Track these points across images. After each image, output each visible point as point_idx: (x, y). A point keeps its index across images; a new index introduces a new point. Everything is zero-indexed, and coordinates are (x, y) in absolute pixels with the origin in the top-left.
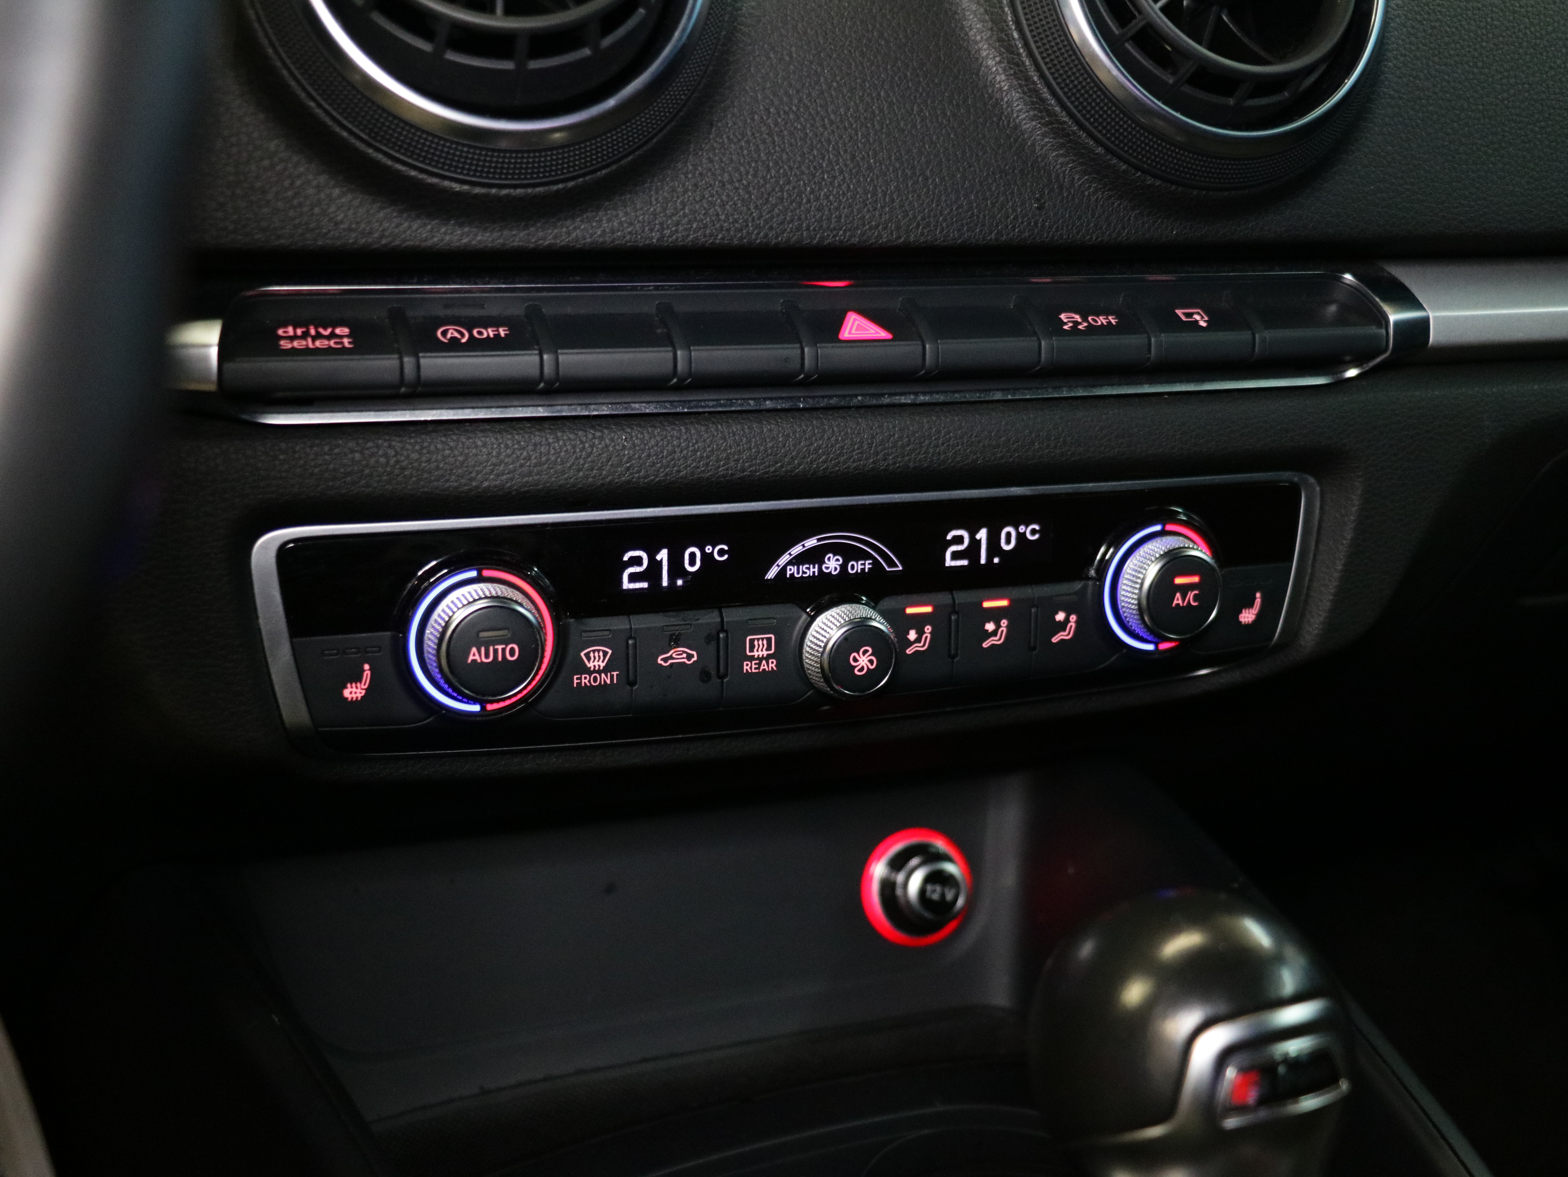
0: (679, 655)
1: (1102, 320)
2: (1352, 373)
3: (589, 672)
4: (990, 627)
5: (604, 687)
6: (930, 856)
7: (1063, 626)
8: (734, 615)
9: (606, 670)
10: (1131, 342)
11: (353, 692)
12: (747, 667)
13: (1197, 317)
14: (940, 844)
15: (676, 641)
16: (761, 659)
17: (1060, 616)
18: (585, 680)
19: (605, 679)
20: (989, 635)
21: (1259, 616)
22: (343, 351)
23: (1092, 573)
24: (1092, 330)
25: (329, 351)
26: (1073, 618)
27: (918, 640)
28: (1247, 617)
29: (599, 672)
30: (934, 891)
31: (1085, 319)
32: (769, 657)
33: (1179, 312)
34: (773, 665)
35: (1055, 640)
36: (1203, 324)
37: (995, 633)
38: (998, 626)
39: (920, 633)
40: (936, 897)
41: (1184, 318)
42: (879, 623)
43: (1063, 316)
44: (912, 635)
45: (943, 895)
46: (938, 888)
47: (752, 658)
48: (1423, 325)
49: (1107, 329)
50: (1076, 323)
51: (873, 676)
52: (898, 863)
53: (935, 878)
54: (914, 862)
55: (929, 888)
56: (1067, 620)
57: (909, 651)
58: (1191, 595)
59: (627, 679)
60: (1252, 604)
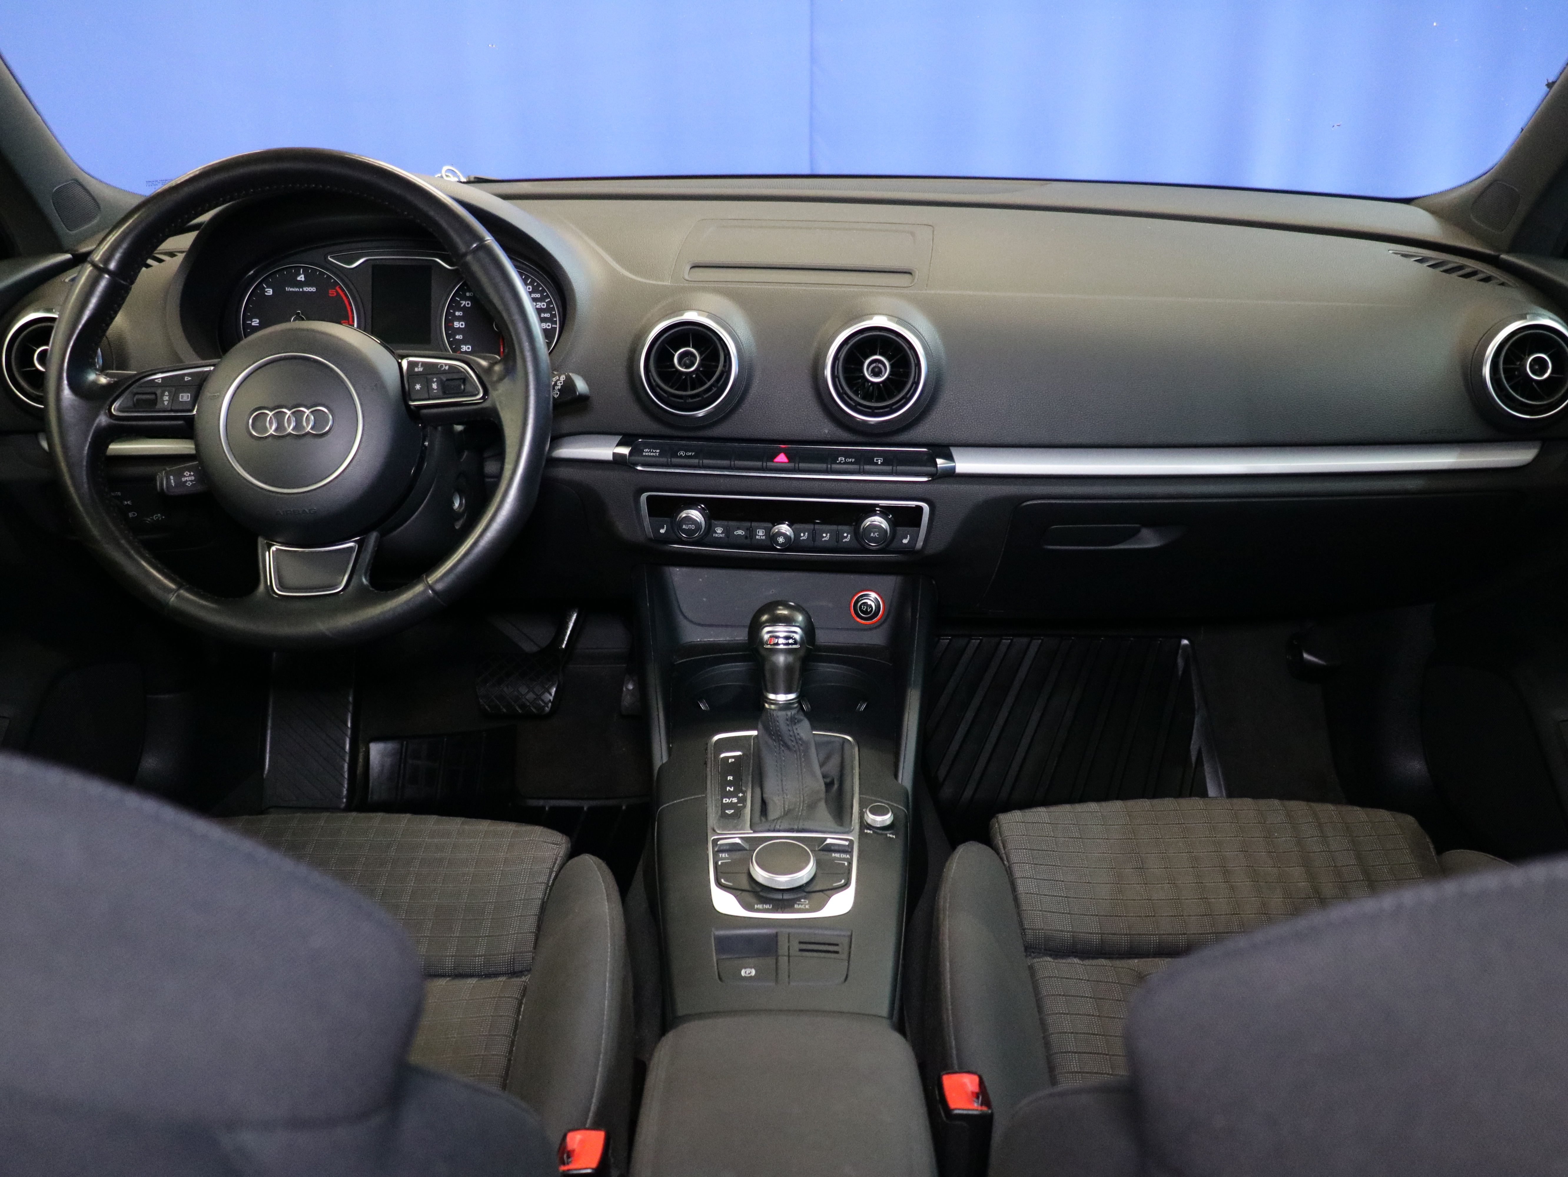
0: (740, 532)
1: (850, 460)
2: (926, 479)
3: (717, 533)
4: (824, 535)
5: (721, 537)
7: (846, 537)
8: (754, 524)
9: (722, 533)
10: (857, 466)
11: (662, 531)
12: (757, 537)
15: (738, 528)
16: (761, 536)
17: (845, 535)
18: (716, 535)
19: (721, 535)
20: (824, 537)
21: (909, 542)
22: (656, 456)
23: (854, 524)
24: (846, 463)
25: (653, 456)
26: (849, 536)
27: (804, 536)
28: (905, 542)
29: (719, 534)
31: (846, 460)
32: (763, 535)
34: (764, 537)
35: (844, 541)
36: (879, 463)
37: (826, 537)
38: (827, 535)
39: (805, 534)
41: (874, 461)
42: (786, 531)
43: (839, 458)
44: (802, 535)
47: (759, 534)
48: (954, 468)
49: (851, 463)
50: (843, 461)
51: (784, 544)
56: (847, 536)
57: (801, 539)
58: (876, 534)
59: (728, 536)
60: (906, 538)
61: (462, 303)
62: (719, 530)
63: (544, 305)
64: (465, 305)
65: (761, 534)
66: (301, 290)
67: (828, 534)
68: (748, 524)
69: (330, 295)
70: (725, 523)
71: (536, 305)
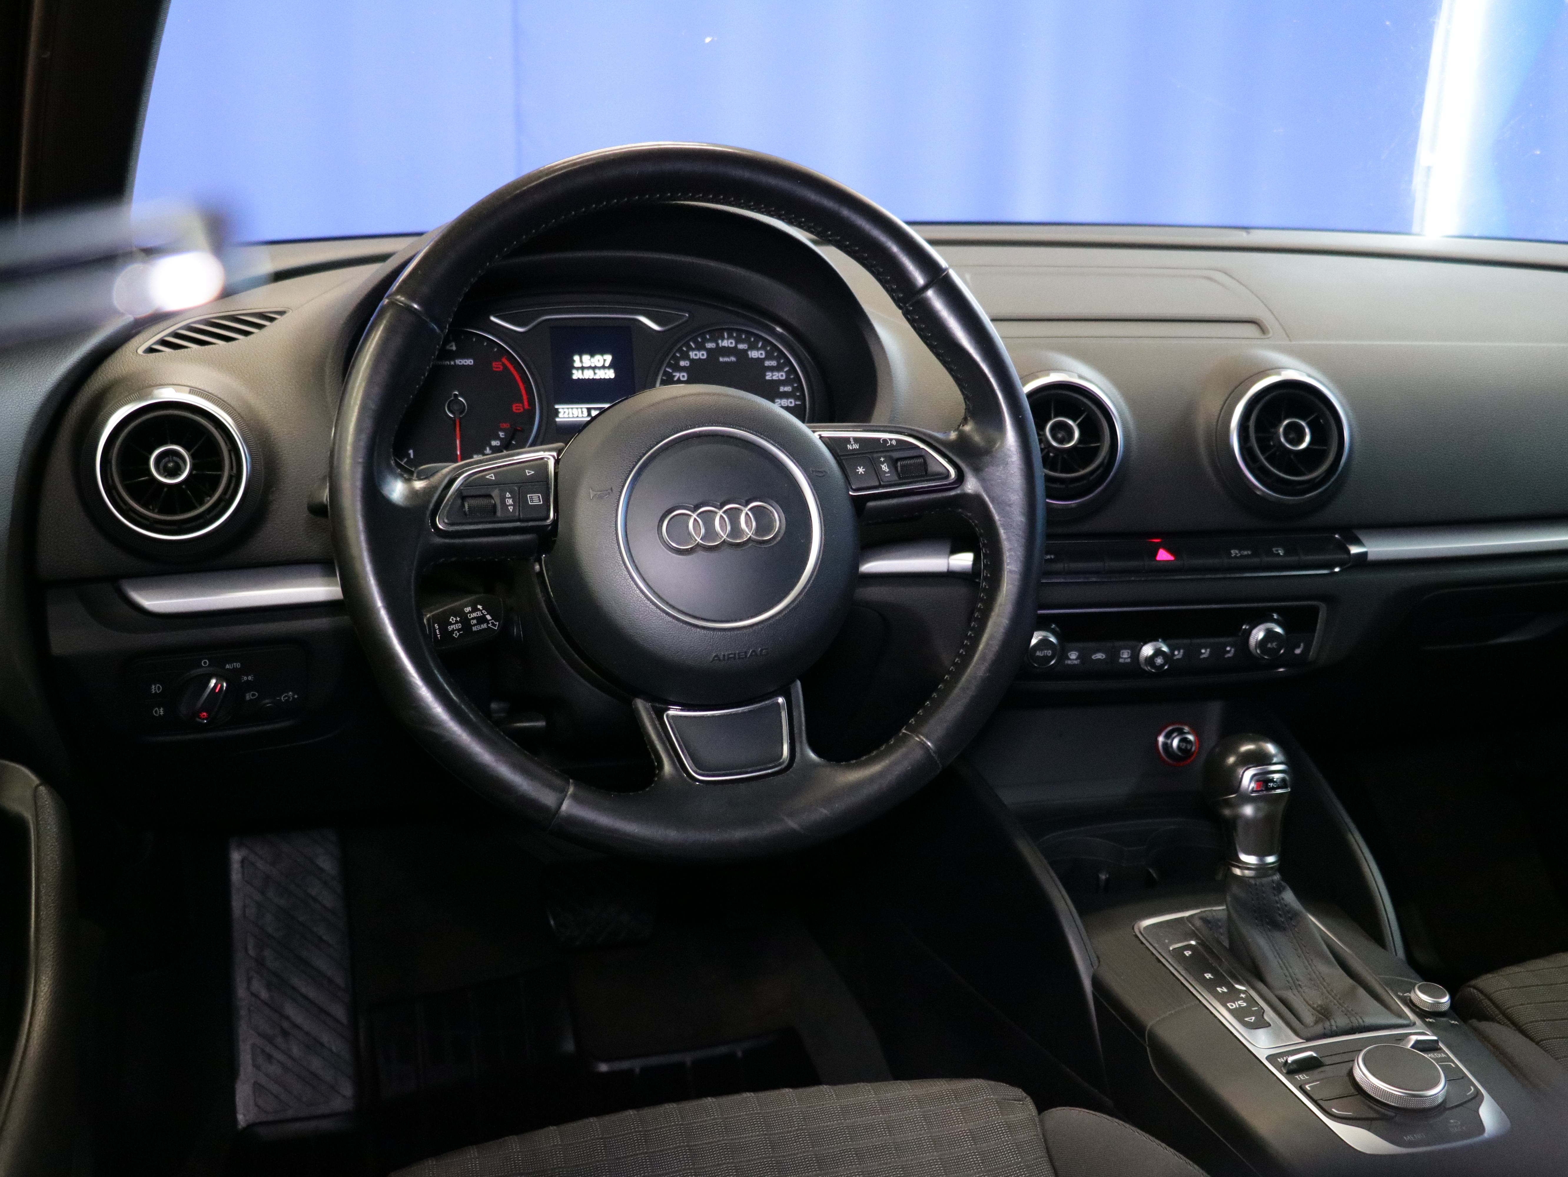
0: (1100, 656)
1: (1245, 553)
2: (1337, 570)
3: (1070, 659)
4: (1203, 651)
5: (1075, 665)
6: (1181, 732)
7: (1229, 652)
8: (1117, 644)
9: (1076, 659)
10: (1256, 560)
12: (1121, 661)
13: (1280, 551)
14: (1186, 729)
15: (1098, 651)
16: (1125, 658)
17: (1228, 649)
18: (1069, 662)
19: (1076, 662)
20: (1202, 654)
21: (1302, 651)
23: (1240, 634)
24: (1242, 556)
26: (1233, 650)
27: (1178, 654)
28: (1298, 651)
29: (1073, 660)
30: (1183, 745)
31: (1240, 553)
32: (1128, 658)
33: (1274, 549)
34: (1129, 660)
35: (1226, 656)
36: (1281, 554)
37: (1205, 653)
38: (1206, 651)
39: (1179, 652)
40: (1183, 747)
41: (1275, 552)
42: (1165, 649)
43: (1232, 551)
44: (1176, 653)
45: (1186, 747)
46: (1184, 744)
47: (1122, 658)
48: (1365, 553)
49: (1247, 556)
50: (1236, 554)
51: (1163, 665)
52: (1168, 736)
53: (1184, 740)
54: (1175, 734)
55: (1181, 744)
56: (1231, 650)
57: (1175, 658)
58: (1274, 644)
59: (1083, 663)
60: (1299, 647)
61: (674, 376)
62: (1073, 655)
63: (782, 375)
64: (679, 378)
65: (1125, 656)
66: (452, 363)
67: (1208, 650)
68: (1109, 644)
69: (494, 369)
70: (1081, 645)
71: (773, 375)
